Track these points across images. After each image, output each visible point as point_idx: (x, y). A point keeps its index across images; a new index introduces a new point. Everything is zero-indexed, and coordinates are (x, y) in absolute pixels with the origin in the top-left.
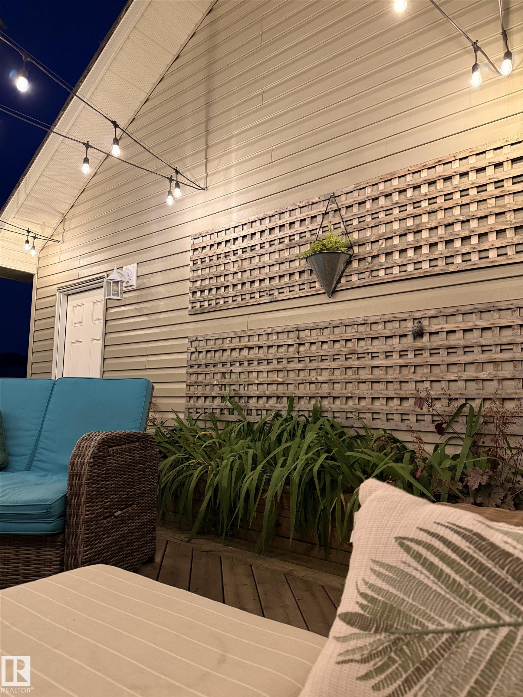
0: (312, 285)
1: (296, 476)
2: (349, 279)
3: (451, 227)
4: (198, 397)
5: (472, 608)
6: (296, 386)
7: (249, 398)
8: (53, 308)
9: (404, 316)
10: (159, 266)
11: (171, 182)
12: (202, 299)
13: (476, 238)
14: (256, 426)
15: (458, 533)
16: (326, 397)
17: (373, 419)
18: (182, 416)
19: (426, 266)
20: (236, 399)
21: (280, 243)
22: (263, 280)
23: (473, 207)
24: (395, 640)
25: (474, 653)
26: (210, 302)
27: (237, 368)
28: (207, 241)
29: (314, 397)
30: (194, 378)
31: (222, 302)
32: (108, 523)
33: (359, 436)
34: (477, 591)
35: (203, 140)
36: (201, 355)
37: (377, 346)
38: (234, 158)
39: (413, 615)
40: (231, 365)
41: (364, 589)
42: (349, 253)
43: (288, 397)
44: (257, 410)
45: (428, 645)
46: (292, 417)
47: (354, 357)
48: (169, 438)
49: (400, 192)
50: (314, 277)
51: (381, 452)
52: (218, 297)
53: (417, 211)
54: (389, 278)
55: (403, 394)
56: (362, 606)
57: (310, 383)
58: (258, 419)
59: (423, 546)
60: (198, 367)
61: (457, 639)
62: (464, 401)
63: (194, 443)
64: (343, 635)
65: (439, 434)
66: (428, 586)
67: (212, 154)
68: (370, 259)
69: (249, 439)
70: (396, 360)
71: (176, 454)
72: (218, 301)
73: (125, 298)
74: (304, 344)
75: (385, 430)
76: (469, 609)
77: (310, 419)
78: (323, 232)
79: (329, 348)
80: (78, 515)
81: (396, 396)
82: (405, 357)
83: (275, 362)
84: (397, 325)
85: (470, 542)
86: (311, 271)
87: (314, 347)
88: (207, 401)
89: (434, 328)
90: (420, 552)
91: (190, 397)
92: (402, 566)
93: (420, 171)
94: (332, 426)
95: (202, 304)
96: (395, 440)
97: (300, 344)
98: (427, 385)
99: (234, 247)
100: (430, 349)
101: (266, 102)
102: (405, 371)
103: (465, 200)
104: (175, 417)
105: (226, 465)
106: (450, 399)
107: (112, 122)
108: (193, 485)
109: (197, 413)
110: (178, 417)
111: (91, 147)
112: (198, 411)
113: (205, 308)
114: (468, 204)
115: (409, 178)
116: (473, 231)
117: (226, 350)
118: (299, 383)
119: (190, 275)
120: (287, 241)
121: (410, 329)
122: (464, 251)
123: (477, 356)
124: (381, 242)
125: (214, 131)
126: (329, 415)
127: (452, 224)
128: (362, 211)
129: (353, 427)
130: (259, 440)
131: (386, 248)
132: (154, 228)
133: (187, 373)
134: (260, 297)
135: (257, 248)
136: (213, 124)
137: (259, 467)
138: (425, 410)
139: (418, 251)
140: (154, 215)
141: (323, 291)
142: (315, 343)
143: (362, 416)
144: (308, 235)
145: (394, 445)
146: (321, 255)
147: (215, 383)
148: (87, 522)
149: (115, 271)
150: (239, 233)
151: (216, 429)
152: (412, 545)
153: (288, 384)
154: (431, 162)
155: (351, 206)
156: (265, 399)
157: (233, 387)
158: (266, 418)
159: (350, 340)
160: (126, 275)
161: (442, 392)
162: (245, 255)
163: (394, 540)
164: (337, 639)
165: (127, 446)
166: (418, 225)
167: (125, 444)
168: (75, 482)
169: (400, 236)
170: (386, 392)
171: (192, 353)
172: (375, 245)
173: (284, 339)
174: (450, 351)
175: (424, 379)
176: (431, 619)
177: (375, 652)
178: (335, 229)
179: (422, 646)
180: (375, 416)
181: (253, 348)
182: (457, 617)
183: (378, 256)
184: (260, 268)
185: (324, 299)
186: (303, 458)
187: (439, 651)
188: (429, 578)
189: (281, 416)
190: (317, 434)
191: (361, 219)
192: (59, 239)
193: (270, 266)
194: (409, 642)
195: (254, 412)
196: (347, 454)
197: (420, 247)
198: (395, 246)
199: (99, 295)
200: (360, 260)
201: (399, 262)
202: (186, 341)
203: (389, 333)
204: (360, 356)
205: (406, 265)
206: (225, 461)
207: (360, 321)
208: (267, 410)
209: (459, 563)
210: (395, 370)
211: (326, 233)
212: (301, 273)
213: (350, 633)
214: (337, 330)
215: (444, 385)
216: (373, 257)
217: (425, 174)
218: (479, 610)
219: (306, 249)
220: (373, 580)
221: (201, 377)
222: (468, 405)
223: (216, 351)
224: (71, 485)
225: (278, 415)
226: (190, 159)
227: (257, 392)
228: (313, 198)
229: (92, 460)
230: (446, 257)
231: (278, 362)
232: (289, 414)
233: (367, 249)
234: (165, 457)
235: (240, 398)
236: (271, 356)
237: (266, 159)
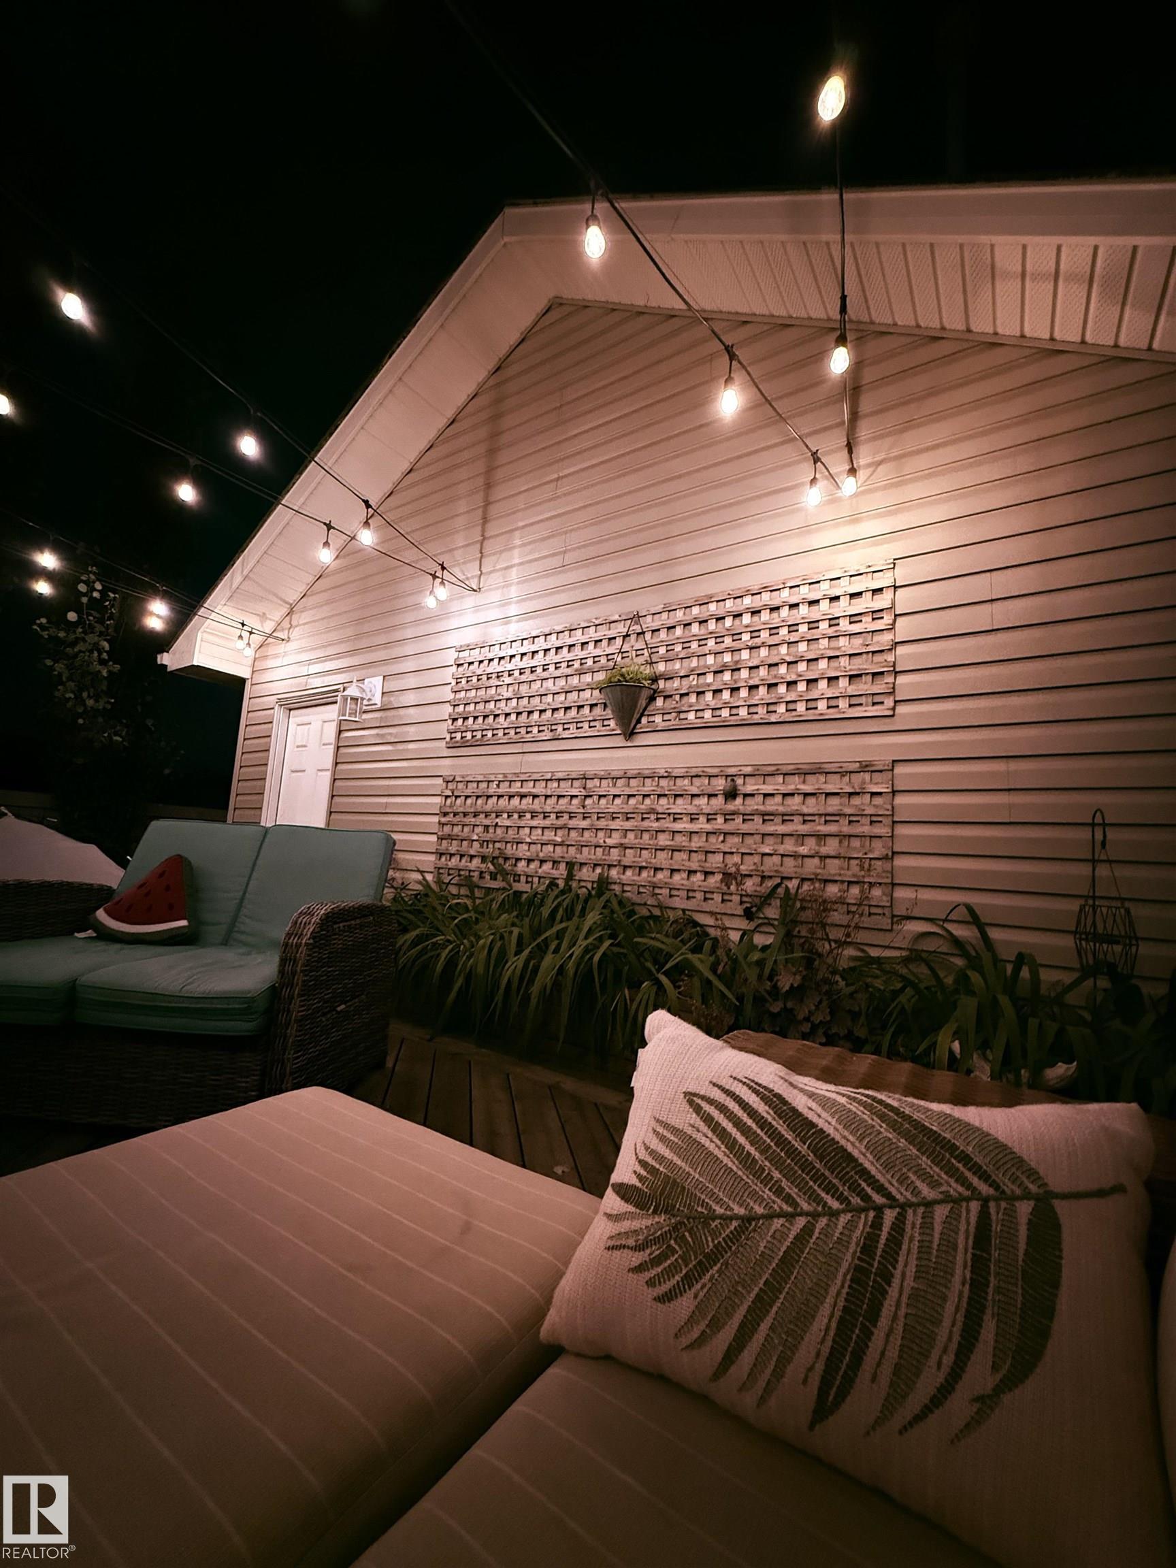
0: (606, 723)
1: (571, 965)
2: (651, 719)
3: (776, 668)
4: (452, 855)
5: (767, 1191)
6: (577, 849)
7: (518, 860)
8: (270, 725)
9: (715, 771)
10: (412, 681)
11: (434, 579)
12: (463, 729)
13: (805, 683)
14: (525, 896)
15: (757, 1093)
16: (615, 866)
17: (671, 896)
18: (429, 877)
19: (743, 712)
20: (501, 861)
21: (568, 666)
22: (545, 711)
23: (803, 647)
24: (676, 1225)
25: (765, 1247)
26: (475, 733)
27: (504, 821)
28: (476, 655)
29: (600, 865)
30: (447, 829)
31: (490, 734)
32: (327, 1020)
33: (652, 917)
34: (773, 1169)
35: (479, 528)
36: (459, 801)
37: (680, 806)
38: (516, 557)
39: (698, 1194)
40: (497, 816)
41: (643, 1155)
42: (653, 687)
43: (567, 863)
44: (527, 876)
45: (714, 1234)
46: (570, 889)
47: (653, 817)
48: (411, 905)
49: (718, 619)
50: (609, 712)
51: (676, 938)
52: (485, 727)
53: (737, 645)
54: (699, 723)
55: (708, 866)
56: (640, 1177)
57: (596, 847)
58: (527, 888)
59: (716, 1107)
60: (454, 816)
61: (747, 1229)
62: (779, 880)
63: (443, 915)
64: (615, 1212)
65: (747, 919)
66: (718, 1159)
67: (489, 546)
68: (677, 697)
69: (515, 913)
70: (702, 825)
71: (419, 927)
72: (484, 733)
73: (364, 720)
74: (591, 796)
75: (684, 910)
76: (764, 1192)
77: (593, 893)
78: (623, 658)
79: (622, 803)
80: (289, 1011)
81: (699, 869)
82: (714, 822)
83: (553, 816)
84: (707, 781)
85: (769, 1106)
86: (605, 705)
87: (603, 801)
88: (464, 860)
89: (749, 789)
90: (712, 1114)
91: (441, 854)
92: (689, 1131)
93: (742, 597)
94: (620, 903)
95: (464, 734)
96: (696, 924)
97: (586, 797)
98: (737, 859)
99: (510, 667)
100: (744, 815)
101: (559, 492)
102: (712, 839)
103: (794, 637)
104: (420, 877)
105: (483, 947)
106: (763, 878)
107: (363, 501)
108: (439, 967)
109: (449, 875)
110: (424, 879)
111: (334, 528)
112: (451, 872)
113: (468, 741)
114: (797, 642)
115: (729, 603)
116: (800, 676)
117: (491, 796)
118: (582, 846)
119: (452, 696)
120: (577, 665)
121: (721, 788)
122: (788, 699)
123: (797, 826)
124: (691, 677)
125: (494, 519)
126: (617, 888)
127: (777, 665)
128: (671, 637)
129: (645, 904)
130: (527, 916)
131: (697, 686)
132: (409, 633)
133: (439, 823)
134: (539, 731)
135: (539, 670)
136: (494, 510)
137: (526, 952)
138: (733, 888)
139: (735, 693)
140: (410, 617)
141: (619, 732)
142: (605, 796)
143: (657, 891)
144: (603, 660)
145: (694, 930)
146: (618, 688)
147: (475, 837)
148: (300, 1021)
149: (354, 684)
150: (517, 649)
151: (472, 897)
152: (703, 1104)
153: (568, 846)
154: (756, 587)
155: (658, 630)
156: (537, 863)
157: (497, 845)
158: (537, 888)
159: (649, 795)
160: (368, 690)
161: (754, 867)
162: (523, 678)
163: (682, 1096)
164: (609, 1216)
165: (358, 921)
166: (737, 662)
167: (355, 919)
168: (288, 968)
169: (715, 672)
170: (687, 863)
171: (447, 797)
172: (685, 682)
173: (565, 788)
174: (766, 818)
175: (734, 850)
176: (719, 1201)
177: (652, 1237)
178: (637, 656)
179: (707, 1234)
180: (674, 892)
181: (526, 796)
182: (749, 1200)
183: (687, 694)
184: (541, 695)
185: (620, 741)
186: (582, 943)
187: (726, 1243)
188: (719, 1148)
189: (557, 885)
190: (601, 914)
191: (669, 648)
192: (285, 637)
193: (554, 694)
194: (692, 1228)
195: (523, 879)
196: (635, 940)
197: (738, 689)
198: (709, 685)
199: (332, 712)
200: (666, 697)
201: (713, 704)
202: (440, 781)
203: (695, 791)
204: (660, 816)
205: (720, 708)
206: (482, 942)
207: (662, 772)
208: (540, 877)
209: (755, 1132)
210: (700, 837)
211: (626, 660)
212: (592, 706)
213: (624, 1211)
214: (633, 782)
215: (757, 859)
216: (682, 695)
217: (747, 601)
218: (774, 1193)
219: (601, 676)
220: (655, 1144)
221: (457, 829)
222: (783, 886)
223: (478, 797)
224: (281, 972)
225: (553, 884)
226: (460, 552)
227: (528, 854)
228: (612, 615)
229: (311, 941)
230: (768, 704)
231: (557, 817)
232: (567, 883)
233: (675, 685)
234: (405, 930)
235: (506, 859)
236: (548, 809)
237: (556, 562)
